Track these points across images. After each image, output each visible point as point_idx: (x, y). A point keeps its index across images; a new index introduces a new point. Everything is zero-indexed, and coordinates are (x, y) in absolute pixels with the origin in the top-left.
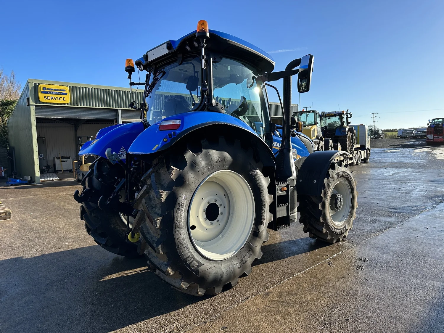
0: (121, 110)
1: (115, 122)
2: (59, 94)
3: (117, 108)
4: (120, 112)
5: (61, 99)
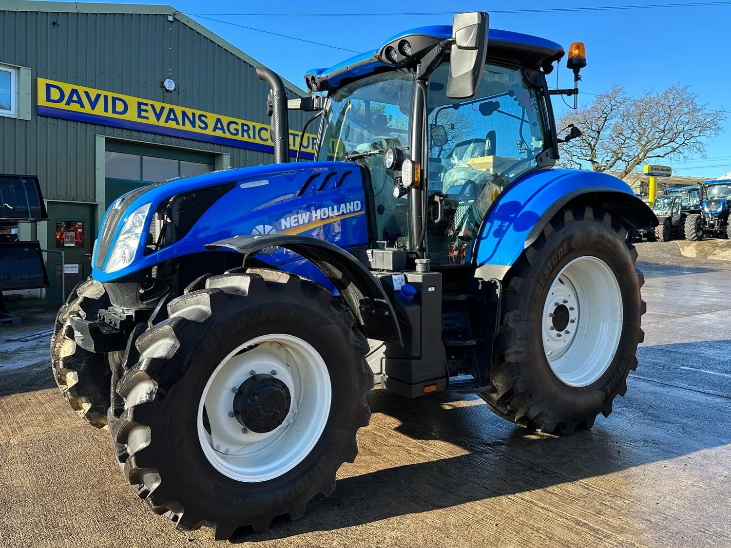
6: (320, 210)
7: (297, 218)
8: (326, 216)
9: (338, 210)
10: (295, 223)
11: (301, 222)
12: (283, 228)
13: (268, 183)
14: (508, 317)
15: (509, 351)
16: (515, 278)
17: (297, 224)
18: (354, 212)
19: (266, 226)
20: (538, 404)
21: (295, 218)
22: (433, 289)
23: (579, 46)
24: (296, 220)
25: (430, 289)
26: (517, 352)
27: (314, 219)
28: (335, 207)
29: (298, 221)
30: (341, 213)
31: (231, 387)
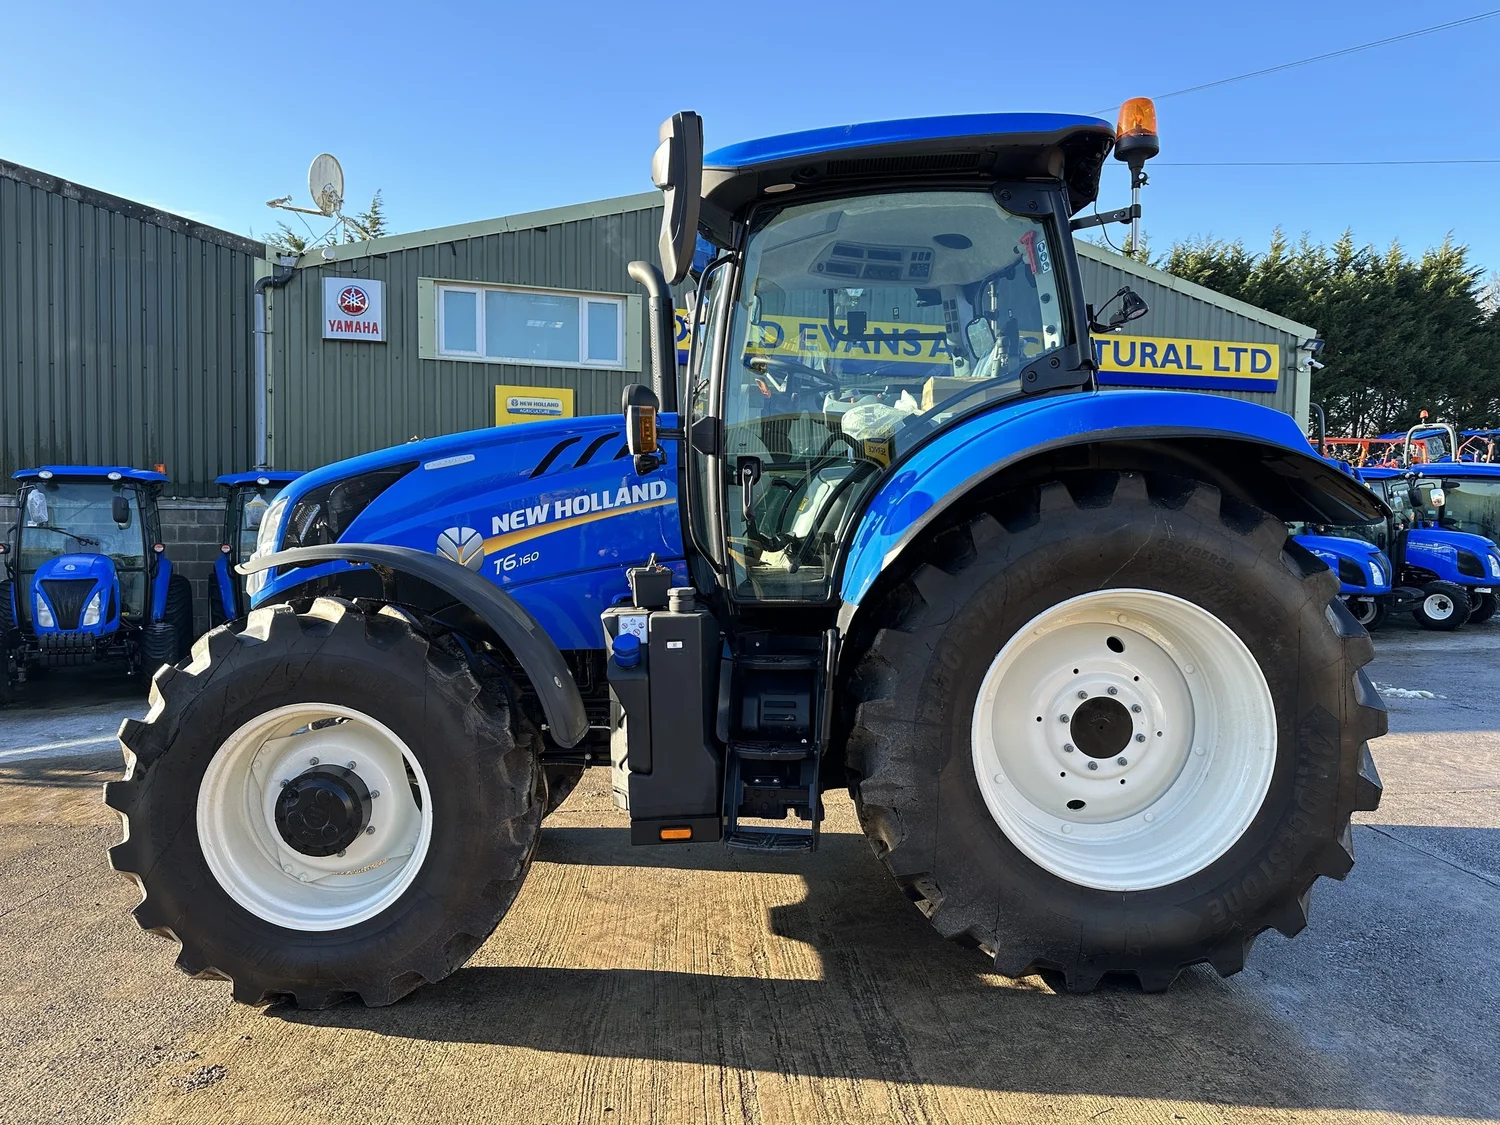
6: (572, 501)
7: (524, 514)
8: (586, 509)
9: (612, 499)
10: (518, 523)
11: (531, 521)
12: (495, 531)
13: (473, 458)
14: (863, 712)
15: (869, 781)
16: (883, 631)
17: (523, 525)
18: (650, 501)
19: (463, 529)
20: (963, 907)
21: (518, 516)
22: (679, 645)
23: (1142, 105)
24: (522, 518)
25: (670, 645)
26: (891, 787)
27: (558, 515)
28: (606, 494)
29: (525, 521)
30: (617, 503)
31: (282, 779)
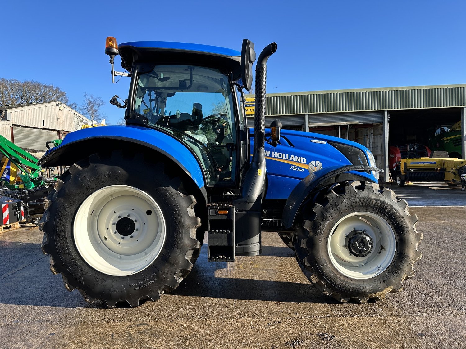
0: (309, 115)
1: (303, 128)
2: (250, 106)
3: (304, 113)
4: (307, 117)
5: (251, 110)
